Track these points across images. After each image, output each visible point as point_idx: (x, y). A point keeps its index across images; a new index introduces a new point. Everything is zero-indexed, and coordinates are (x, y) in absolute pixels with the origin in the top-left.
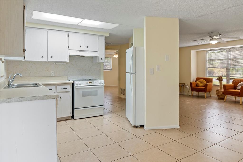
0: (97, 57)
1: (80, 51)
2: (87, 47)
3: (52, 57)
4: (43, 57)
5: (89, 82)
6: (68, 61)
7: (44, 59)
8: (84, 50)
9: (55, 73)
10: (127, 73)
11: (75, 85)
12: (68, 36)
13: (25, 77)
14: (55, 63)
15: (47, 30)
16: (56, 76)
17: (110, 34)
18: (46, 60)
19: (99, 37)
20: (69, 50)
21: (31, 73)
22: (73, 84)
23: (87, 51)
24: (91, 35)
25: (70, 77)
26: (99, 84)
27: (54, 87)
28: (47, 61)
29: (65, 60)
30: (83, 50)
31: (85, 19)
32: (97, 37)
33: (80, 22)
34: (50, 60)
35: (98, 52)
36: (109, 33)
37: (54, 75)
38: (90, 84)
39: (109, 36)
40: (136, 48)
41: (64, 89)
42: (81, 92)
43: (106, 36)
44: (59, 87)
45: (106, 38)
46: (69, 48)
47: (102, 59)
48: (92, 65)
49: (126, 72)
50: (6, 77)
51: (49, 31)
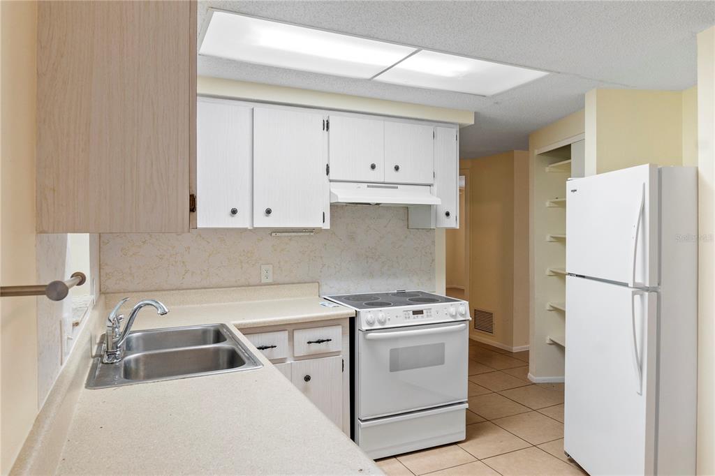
0: (430, 205)
1: (372, 184)
2: (397, 168)
3: (269, 212)
4: (234, 212)
5: (415, 313)
6: (327, 226)
7: (241, 222)
8: (386, 181)
9: (273, 273)
10: (571, 274)
11: (362, 325)
12: (327, 126)
13: (164, 290)
14: (274, 234)
15: (251, 105)
16: (279, 284)
17: (477, 115)
18: (248, 225)
19: (441, 131)
20: (331, 181)
21: (186, 272)
22: (352, 321)
23: (393, 185)
24: (412, 121)
25: (326, 284)
26: (452, 316)
27: (284, 336)
28: (249, 227)
29: (318, 223)
30: (382, 181)
31: (420, 48)
32: (429, 129)
33: (393, 66)
34: (262, 222)
35: (435, 188)
36: (475, 113)
37: (270, 280)
38: (419, 320)
39: (473, 123)
40: (660, 171)
41: (319, 342)
42: (385, 352)
43: (460, 125)
44: (302, 337)
45: (464, 132)
46: (332, 175)
47: (448, 214)
48: (406, 237)
49: (567, 271)
50: (98, 290)
51: (259, 109)
